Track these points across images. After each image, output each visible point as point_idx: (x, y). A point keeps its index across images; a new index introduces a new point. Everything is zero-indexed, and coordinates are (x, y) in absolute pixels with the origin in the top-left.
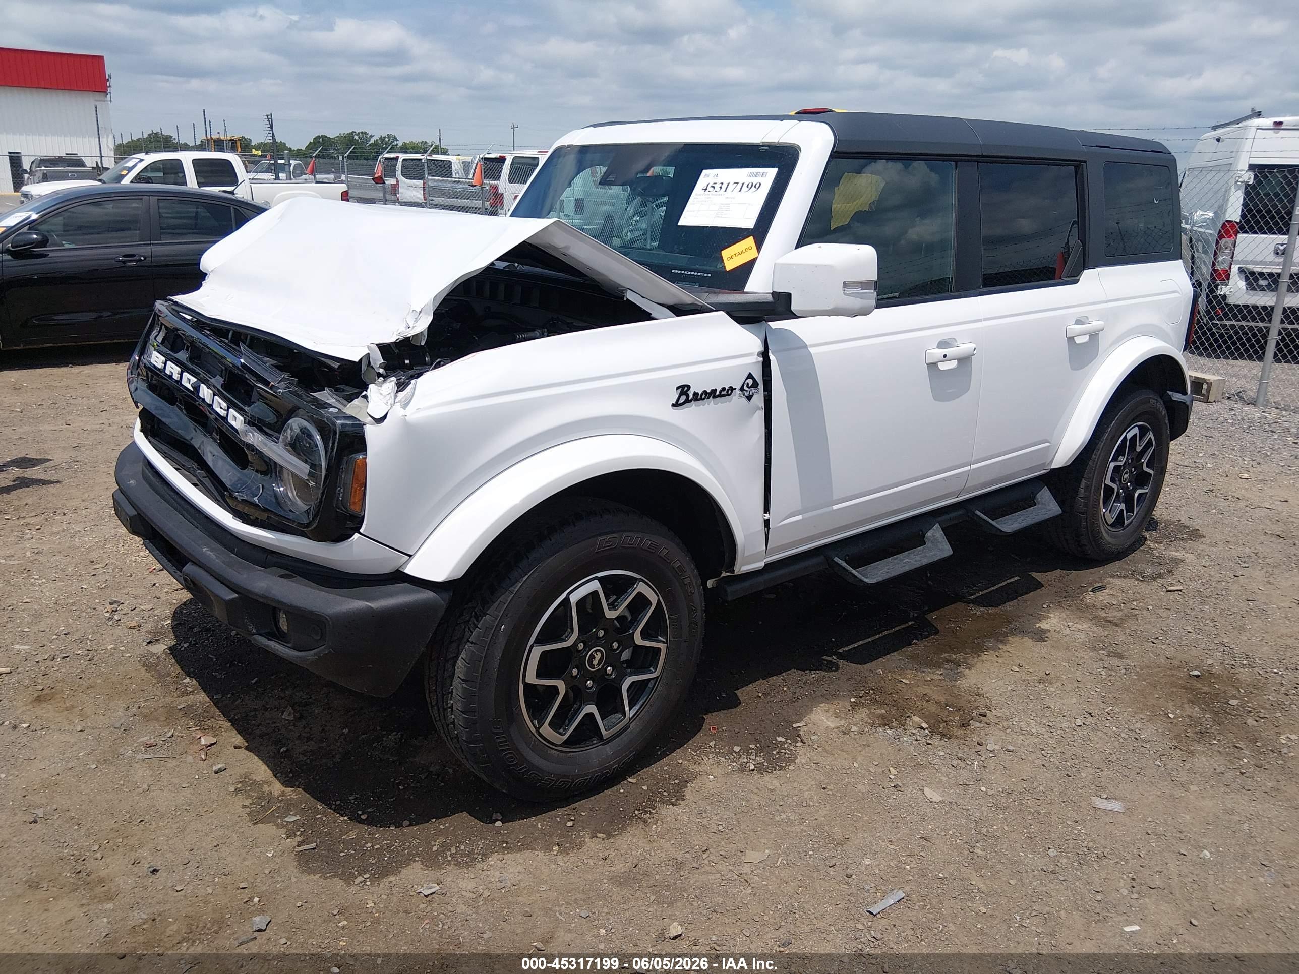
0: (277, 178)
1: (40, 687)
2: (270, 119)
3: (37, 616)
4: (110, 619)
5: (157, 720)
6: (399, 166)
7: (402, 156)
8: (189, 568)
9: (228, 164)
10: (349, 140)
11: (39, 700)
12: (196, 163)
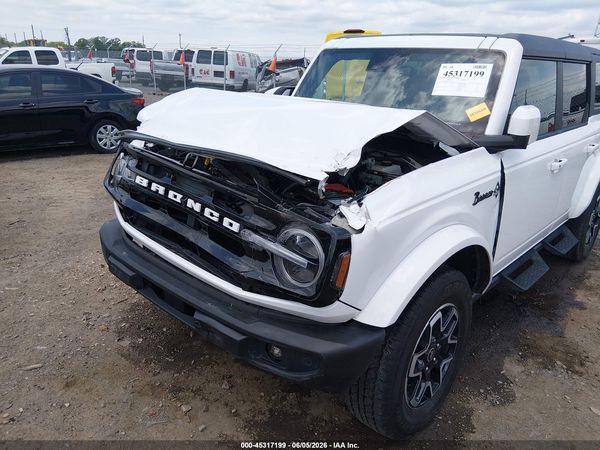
0: (70, 60)
1: (65, 377)
2: (66, 30)
3: (42, 325)
4: (88, 325)
5: (148, 395)
6: (135, 54)
7: (136, 49)
8: (197, 316)
9: (53, 53)
10: (96, 41)
11: (68, 385)
12: (36, 52)
